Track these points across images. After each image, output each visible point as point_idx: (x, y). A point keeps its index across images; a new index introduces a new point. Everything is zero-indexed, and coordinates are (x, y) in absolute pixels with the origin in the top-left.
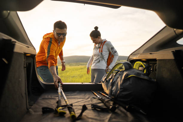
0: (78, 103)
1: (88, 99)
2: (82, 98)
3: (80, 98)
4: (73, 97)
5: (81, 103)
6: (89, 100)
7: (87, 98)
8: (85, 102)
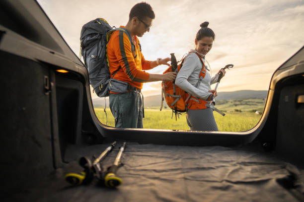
0: (153, 165)
1: (177, 159)
2: (167, 157)
3: (162, 157)
4: (149, 154)
5: (161, 165)
6: (178, 163)
7: (176, 157)
8: (169, 165)
